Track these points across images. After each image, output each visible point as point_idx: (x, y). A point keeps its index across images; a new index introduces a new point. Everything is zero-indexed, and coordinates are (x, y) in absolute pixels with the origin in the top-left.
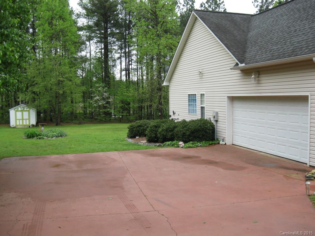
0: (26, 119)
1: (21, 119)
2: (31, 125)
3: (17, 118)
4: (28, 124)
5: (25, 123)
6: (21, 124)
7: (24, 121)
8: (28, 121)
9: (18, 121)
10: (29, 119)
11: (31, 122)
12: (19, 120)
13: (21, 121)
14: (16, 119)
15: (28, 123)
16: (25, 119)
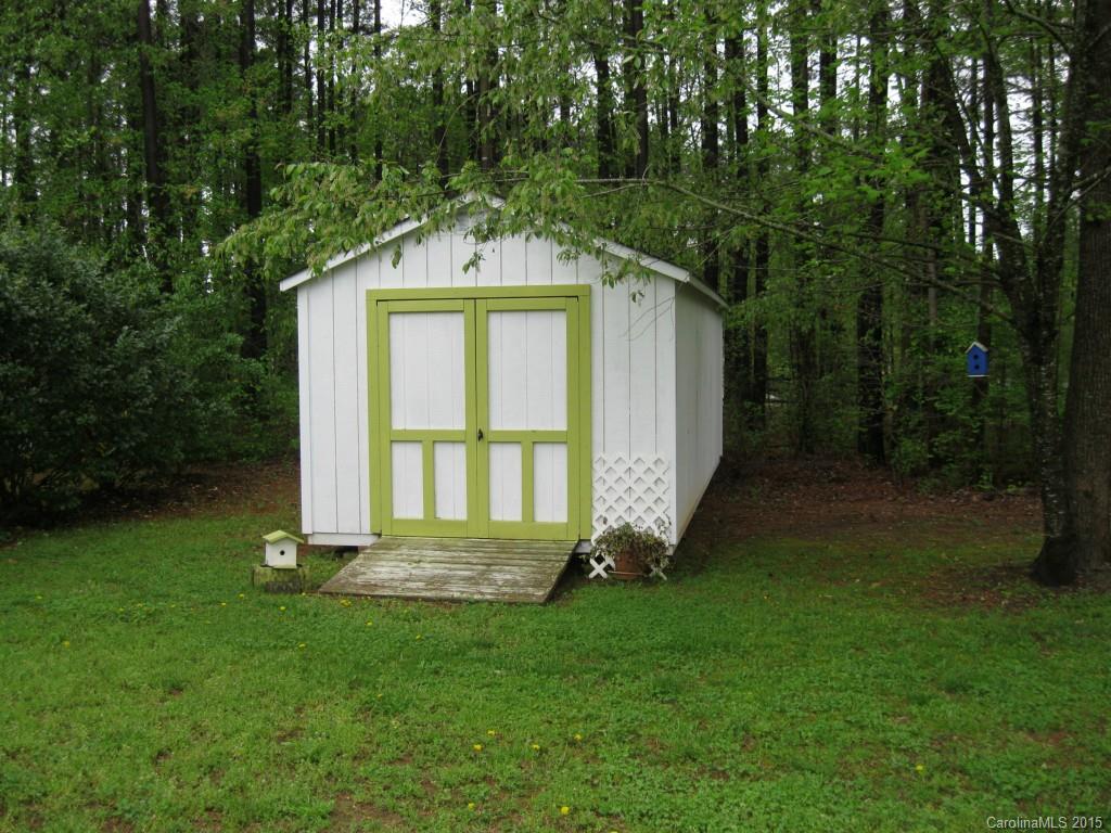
0: (530, 442)
1: (449, 439)
2: (599, 530)
3: (400, 423)
4: (562, 517)
5: (506, 509)
6: (454, 507)
7: (505, 463)
8: (553, 466)
9: (407, 461)
10: (578, 439)
11: (599, 490)
12: (430, 442)
13: (453, 464)
14: (384, 438)
15: (553, 510)
16: (509, 439)
